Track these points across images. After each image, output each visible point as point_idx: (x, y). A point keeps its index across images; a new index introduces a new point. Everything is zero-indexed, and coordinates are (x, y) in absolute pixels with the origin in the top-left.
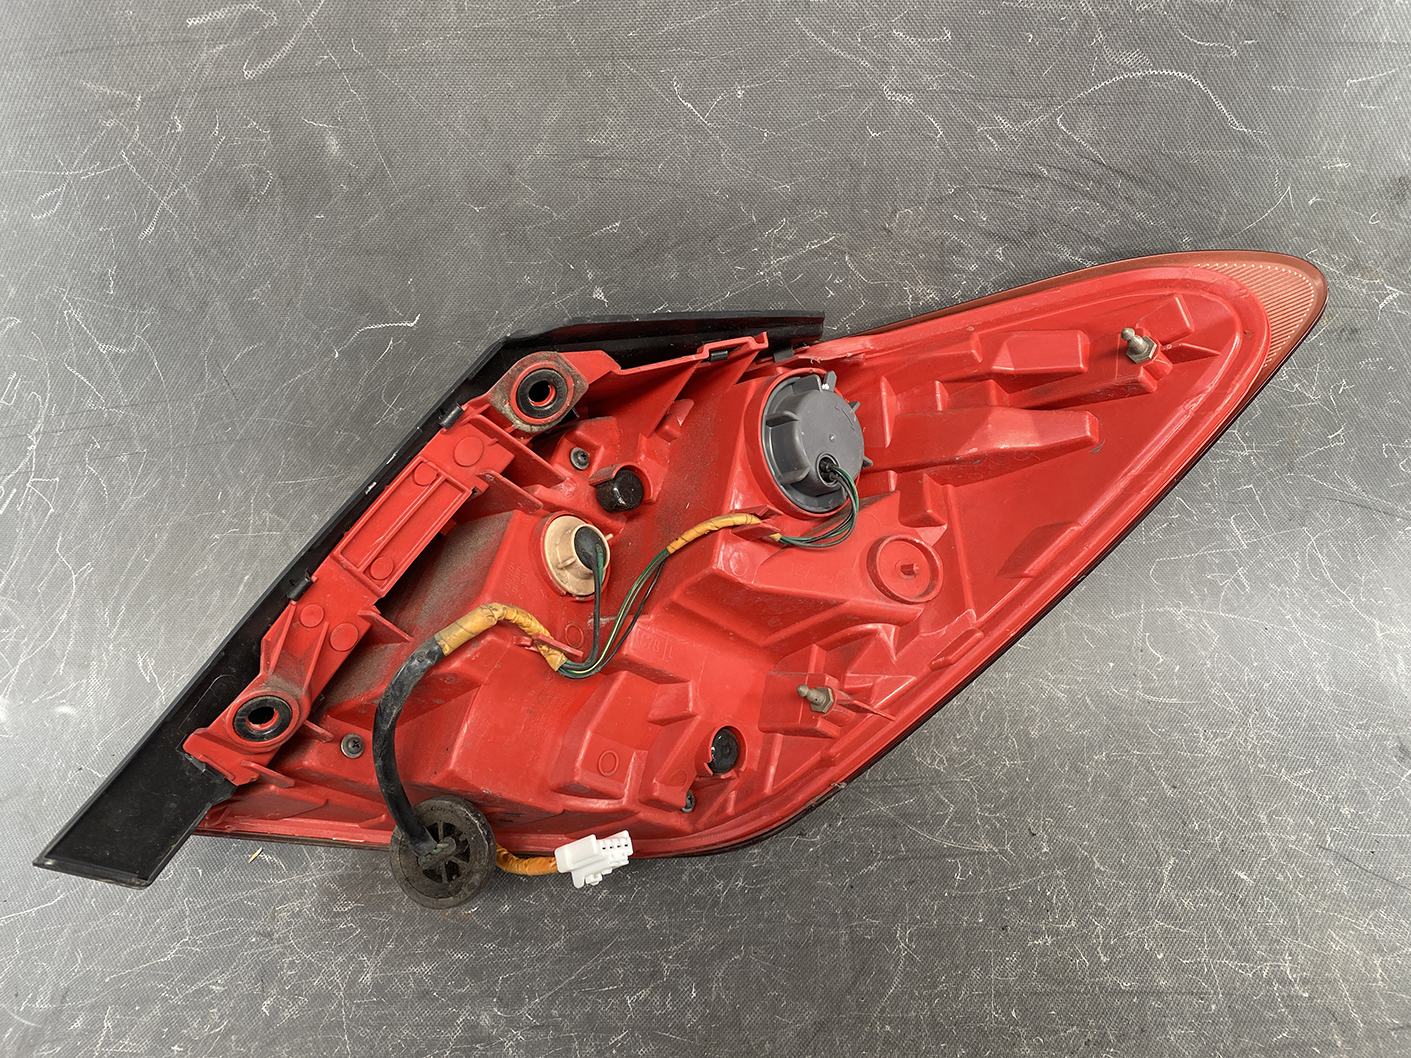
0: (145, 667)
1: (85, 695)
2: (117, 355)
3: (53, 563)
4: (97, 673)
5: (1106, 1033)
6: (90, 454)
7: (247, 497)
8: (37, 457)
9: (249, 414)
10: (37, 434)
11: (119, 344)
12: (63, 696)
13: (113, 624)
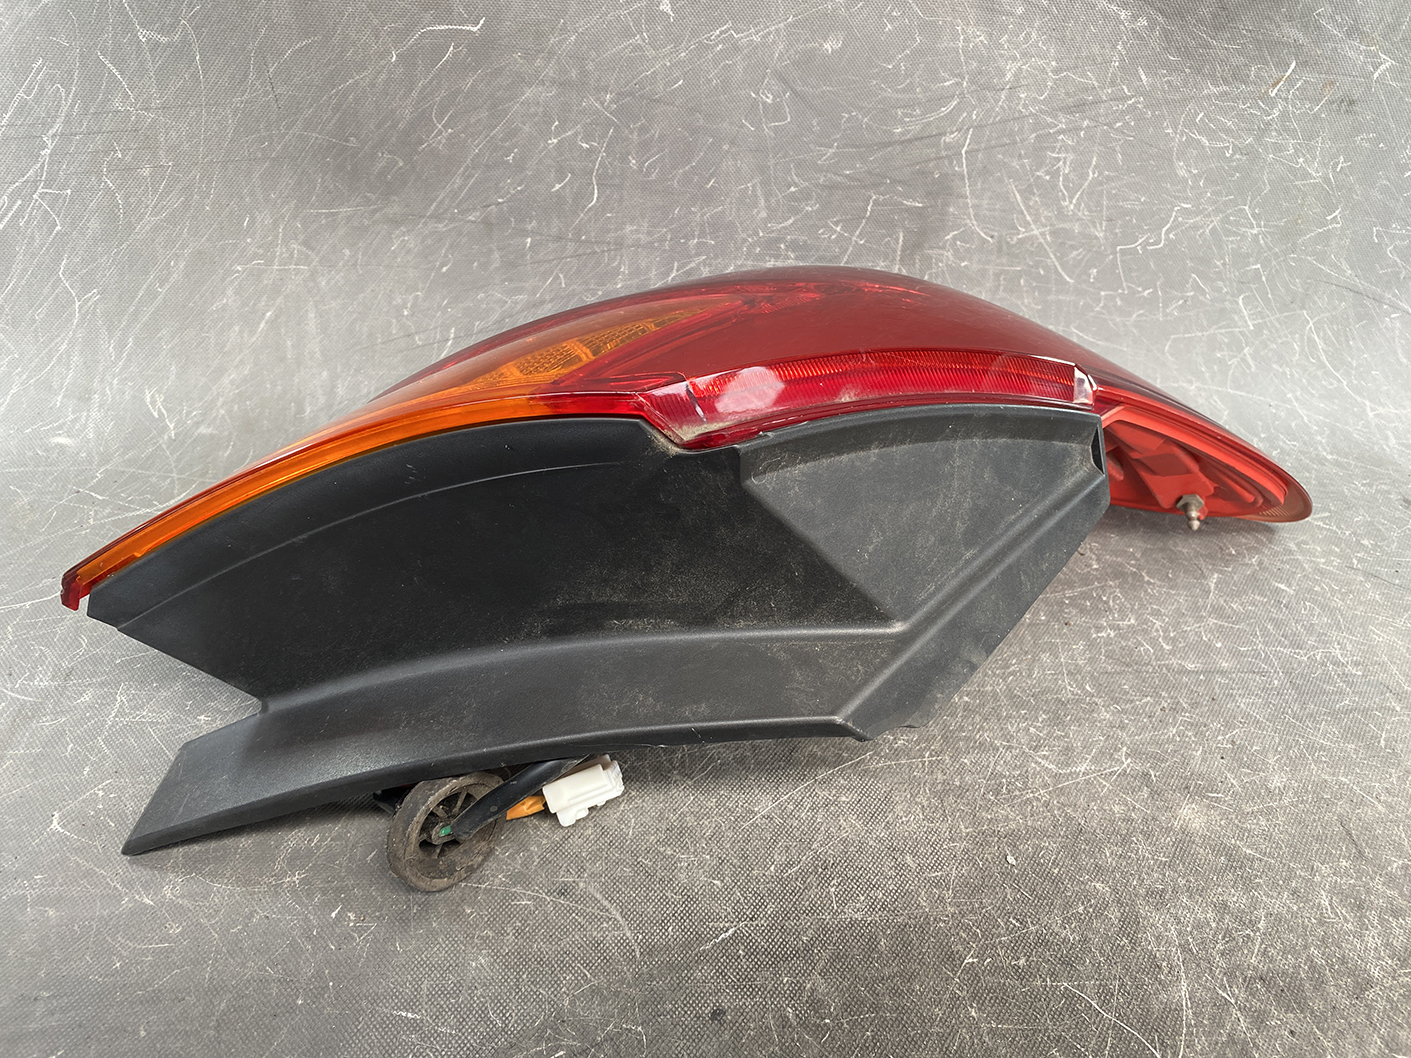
0: (153, 403)
1: (85, 426)
2: (157, 44)
3: (54, 287)
4: (100, 406)
5: (1179, 702)
6: (110, 164)
7: (275, 224)
8: (49, 164)
9: (289, 127)
10: (54, 135)
11: (161, 31)
12: (60, 427)
13: (119, 357)
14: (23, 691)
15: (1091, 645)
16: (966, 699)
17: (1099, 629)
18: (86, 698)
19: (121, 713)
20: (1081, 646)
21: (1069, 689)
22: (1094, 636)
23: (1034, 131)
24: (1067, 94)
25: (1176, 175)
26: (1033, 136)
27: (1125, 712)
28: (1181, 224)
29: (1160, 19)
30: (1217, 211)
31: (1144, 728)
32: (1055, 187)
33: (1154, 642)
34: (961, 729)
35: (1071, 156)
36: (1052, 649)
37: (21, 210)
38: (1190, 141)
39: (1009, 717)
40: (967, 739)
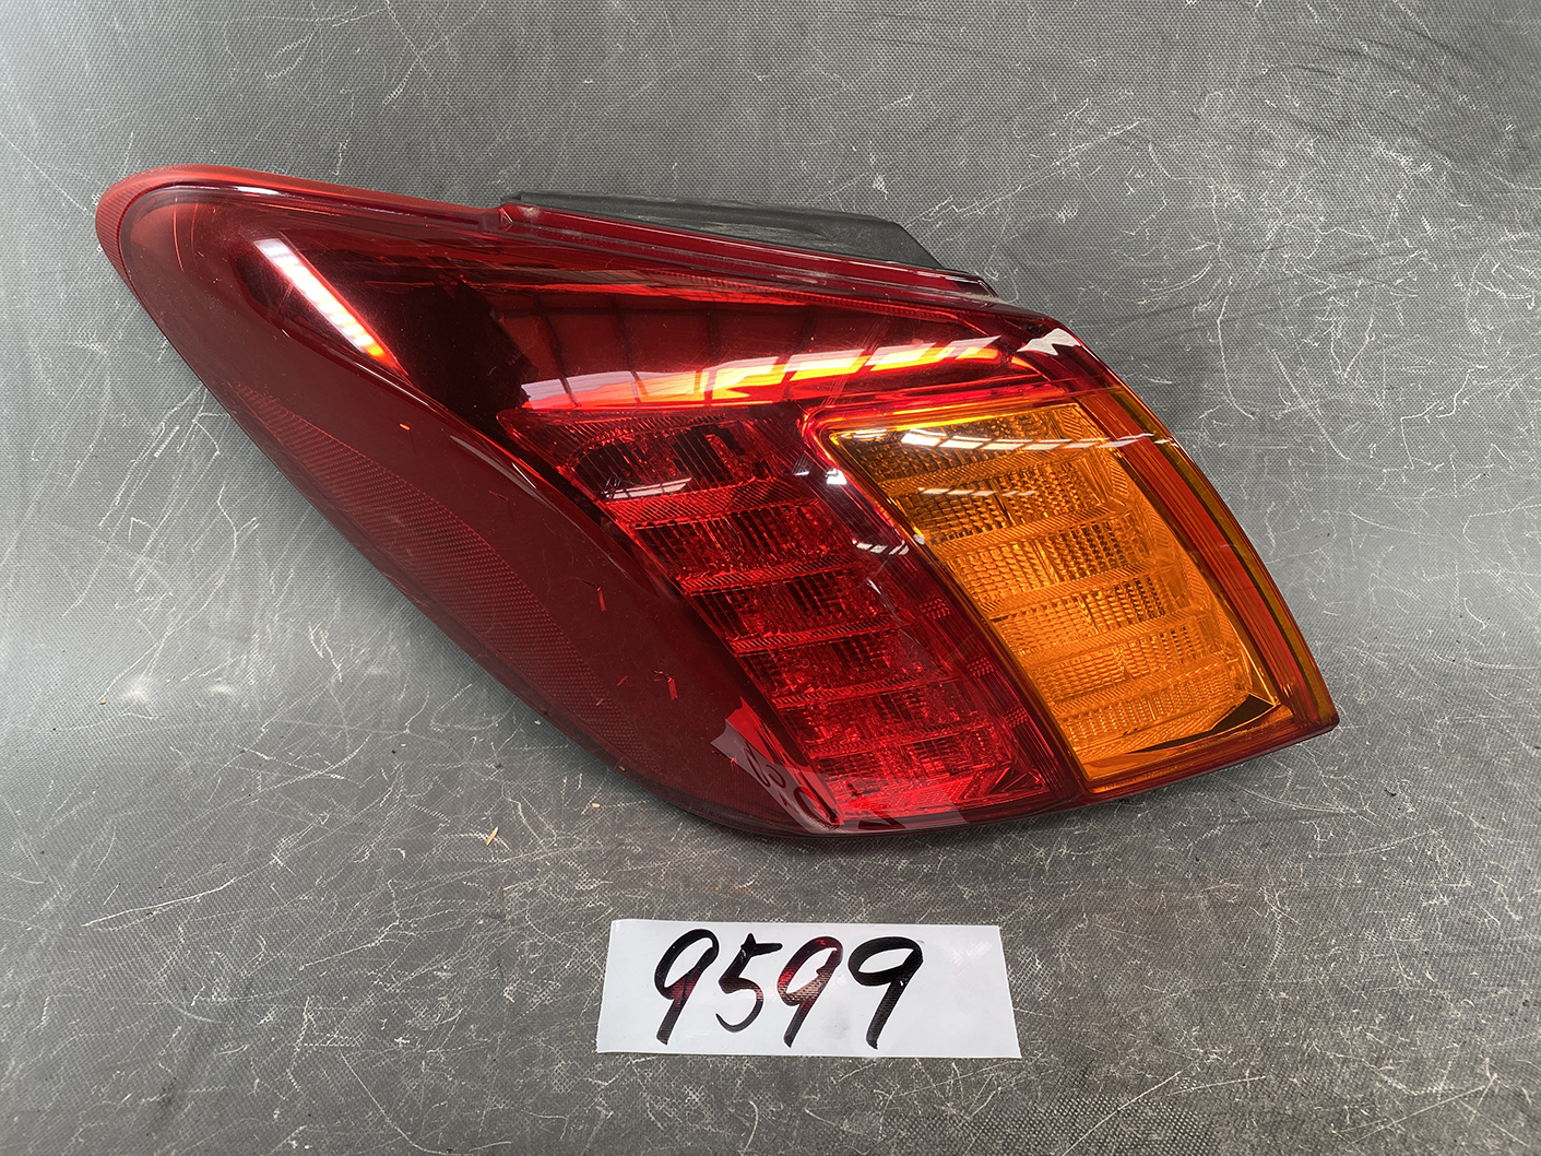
14: (199, 1009)
15: (1424, 916)
16: (1283, 995)
17: (1429, 894)
18: (270, 1017)
19: (309, 1037)
20: (1409, 920)
21: (1406, 978)
22: (1425, 904)
23: (1300, 294)
24: (1338, 251)
25: (1469, 334)
26: (1299, 299)
27: (1477, 1008)
28: (1476, 388)
29: (1448, 163)
30: (1518, 371)
31: (1506, 1030)
32: (1325, 355)
33: (1500, 913)
34: (1283, 1036)
35: (1343, 319)
36: (1376, 922)
37: (179, 435)
38: (1484, 295)
39: (1338, 1018)
40: (1292, 1050)
